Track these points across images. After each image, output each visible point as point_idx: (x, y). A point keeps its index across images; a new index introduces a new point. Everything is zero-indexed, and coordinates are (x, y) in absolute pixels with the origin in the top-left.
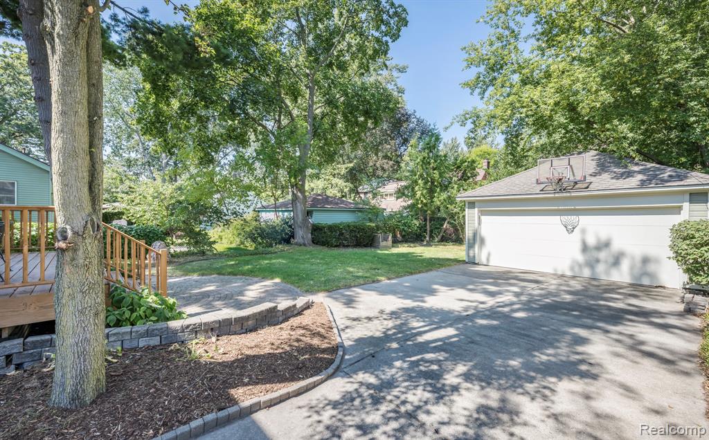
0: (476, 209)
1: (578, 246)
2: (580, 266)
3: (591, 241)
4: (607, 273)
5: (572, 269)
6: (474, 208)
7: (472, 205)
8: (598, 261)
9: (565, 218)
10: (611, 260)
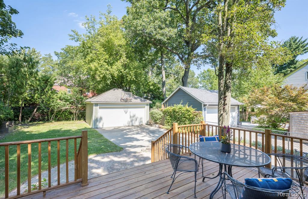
0: (98, 107)
1: (129, 117)
2: (129, 122)
3: (132, 115)
4: (135, 123)
5: (128, 123)
6: (97, 106)
7: (97, 105)
8: (133, 120)
9: (125, 109)
10: (135, 119)
